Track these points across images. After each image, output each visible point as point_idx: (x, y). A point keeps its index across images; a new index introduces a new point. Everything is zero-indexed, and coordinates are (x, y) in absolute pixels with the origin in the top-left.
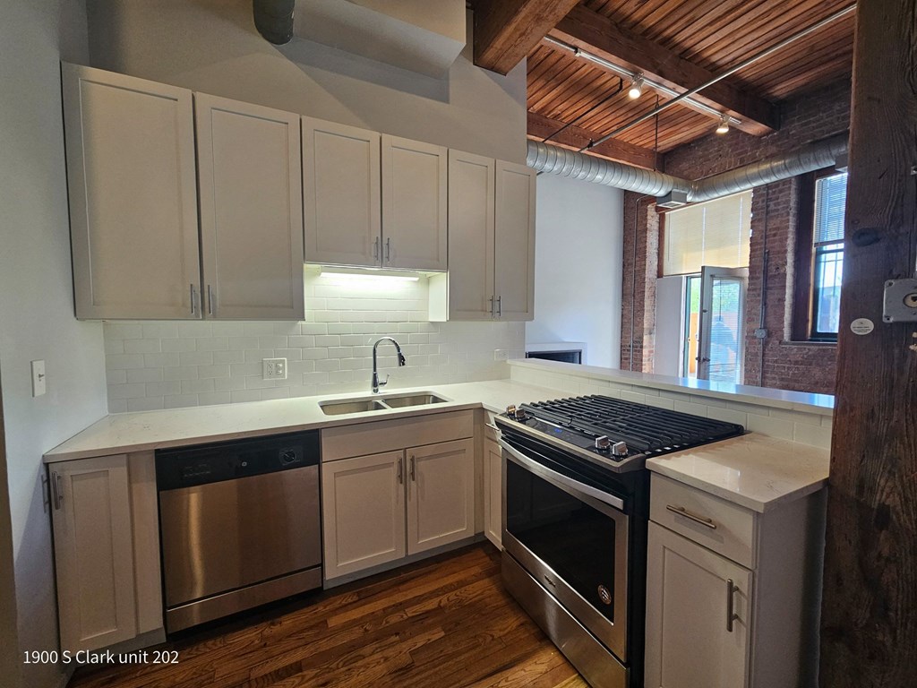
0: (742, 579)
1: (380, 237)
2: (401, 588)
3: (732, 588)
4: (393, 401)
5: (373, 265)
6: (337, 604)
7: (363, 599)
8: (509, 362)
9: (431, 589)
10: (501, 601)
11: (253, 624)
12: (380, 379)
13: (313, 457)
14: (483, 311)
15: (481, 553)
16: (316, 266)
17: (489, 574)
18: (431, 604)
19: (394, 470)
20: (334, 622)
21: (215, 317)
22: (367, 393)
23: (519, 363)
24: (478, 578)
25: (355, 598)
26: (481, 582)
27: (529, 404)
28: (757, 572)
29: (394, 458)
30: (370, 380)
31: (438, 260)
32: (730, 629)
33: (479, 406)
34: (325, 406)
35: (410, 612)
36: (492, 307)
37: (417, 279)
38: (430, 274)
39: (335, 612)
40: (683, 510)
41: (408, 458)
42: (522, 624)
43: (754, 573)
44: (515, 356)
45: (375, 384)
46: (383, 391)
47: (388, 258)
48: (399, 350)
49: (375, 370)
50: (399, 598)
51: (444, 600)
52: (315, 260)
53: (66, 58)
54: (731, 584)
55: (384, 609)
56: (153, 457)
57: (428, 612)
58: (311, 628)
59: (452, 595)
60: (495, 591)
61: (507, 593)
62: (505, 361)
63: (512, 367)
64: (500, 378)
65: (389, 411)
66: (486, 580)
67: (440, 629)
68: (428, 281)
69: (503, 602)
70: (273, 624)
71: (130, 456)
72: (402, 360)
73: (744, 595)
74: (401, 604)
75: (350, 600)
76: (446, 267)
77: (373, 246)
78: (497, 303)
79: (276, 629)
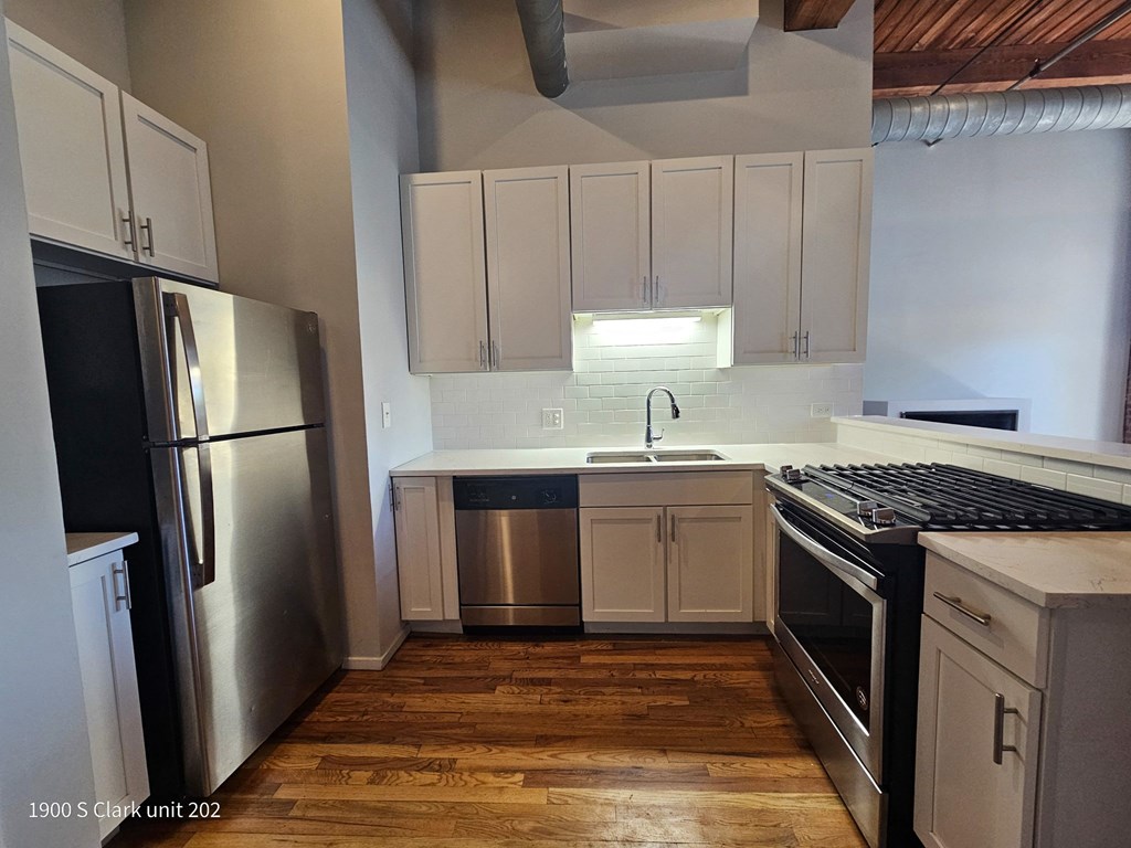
0: (1018, 697)
1: (648, 276)
2: (657, 652)
3: (1001, 708)
4: (661, 456)
5: (643, 308)
6: (593, 647)
7: (617, 650)
8: (833, 419)
9: (688, 662)
10: (769, 697)
11: (522, 641)
12: (653, 435)
13: (573, 501)
14: (782, 352)
15: (762, 645)
16: (589, 315)
17: (763, 667)
18: (687, 675)
19: (652, 528)
20: (584, 659)
21: (498, 369)
22: (641, 447)
23: (845, 421)
24: (747, 667)
25: (610, 647)
26: (750, 673)
27: (818, 466)
28: (1048, 694)
29: (653, 513)
30: (644, 435)
31: (720, 293)
32: (998, 760)
33: (760, 467)
34: (593, 458)
35: (659, 675)
36: (797, 348)
37: (699, 319)
38: (717, 311)
39: (590, 652)
40: (958, 601)
41: (669, 517)
42: (784, 726)
43: (1043, 696)
44: (845, 411)
45: (649, 439)
46: (657, 446)
47: (657, 298)
48: (673, 400)
49: (649, 423)
50: (651, 659)
51: (700, 676)
52: (583, 309)
53: (405, 170)
54: (1000, 701)
55: (634, 664)
56: (450, 483)
57: (677, 680)
58: (564, 658)
59: (711, 674)
60: (764, 684)
61: (778, 691)
62: (829, 418)
63: (839, 427)
64: (820, 441)
65: (655, 463)
66: (758, 673)
67: (686, 698)
68: (716, 319)
69: (771, 698)
70: (537, 646)
71: (437, 477)
72: (676, 414)
73: (1024, 722)
74: (653, 665)
75: (605, 648)
76: (731, 301)
77: (641, 287)
78: (804, 341)
79: (538, 649)
